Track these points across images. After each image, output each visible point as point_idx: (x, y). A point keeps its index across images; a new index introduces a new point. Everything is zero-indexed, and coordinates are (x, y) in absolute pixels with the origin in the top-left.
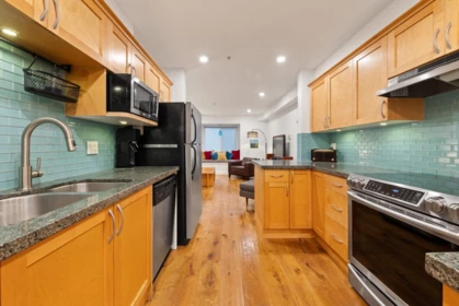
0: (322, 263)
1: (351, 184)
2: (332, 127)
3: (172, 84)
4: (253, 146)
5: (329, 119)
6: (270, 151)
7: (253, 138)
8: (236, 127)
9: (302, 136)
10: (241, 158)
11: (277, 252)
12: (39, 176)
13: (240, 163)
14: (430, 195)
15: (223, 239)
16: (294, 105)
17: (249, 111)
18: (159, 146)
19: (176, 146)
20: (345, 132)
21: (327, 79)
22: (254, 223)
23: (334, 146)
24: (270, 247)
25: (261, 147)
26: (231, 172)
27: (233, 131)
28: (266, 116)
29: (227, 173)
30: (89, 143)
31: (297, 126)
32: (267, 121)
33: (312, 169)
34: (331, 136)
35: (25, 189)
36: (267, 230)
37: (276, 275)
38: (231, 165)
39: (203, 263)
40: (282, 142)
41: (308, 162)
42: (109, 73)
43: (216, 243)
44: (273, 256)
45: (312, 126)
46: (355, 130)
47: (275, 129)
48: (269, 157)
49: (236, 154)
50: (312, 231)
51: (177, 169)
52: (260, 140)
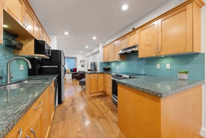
0: (106, 99)
1: (112, 76)
2: (109, 61)
3: (50, 40)
4: (82, 66)
5: (108, 59)
6: (89, 68)
7: (82, 63)
8: (75, 58)
9: (101, 63)
10: (77, 71)
11: (94, 99)
12: (12, 78)
13: (77, 74)
14: (124, 75)
15: (75, 99)
16: (98, 52)
17: (81, 52)
18: (46, 67)
19: (57, 67)
20: (112, 62)
21: (107, 46)
22: (85, 93)
23: (110, 66)
24: (91, 98)
25: (86, 67)
26: (73, 77)
27: (74, 60)
28: (88, 55)
29: (71, 78)
30: (20, 65)
31: (99, 59)
32: (88, 56)
33: (103, 73)
34: (109, 63)
35: (9, 83)
36: (90, 93)
37: (94, 104)
38: (73, 74)
39: (70, 107)
40: (94, 65)
41: (103, 71)
42: (35, 40)
43: (73, 101)
44: (93, 100)
45: (104, 60)
46: (114, 62)
47: (91, 60)
48: (89, 70)
49: (75, 70)
50: (104, 92)
51: (58, 75)
52: (85, 64)
